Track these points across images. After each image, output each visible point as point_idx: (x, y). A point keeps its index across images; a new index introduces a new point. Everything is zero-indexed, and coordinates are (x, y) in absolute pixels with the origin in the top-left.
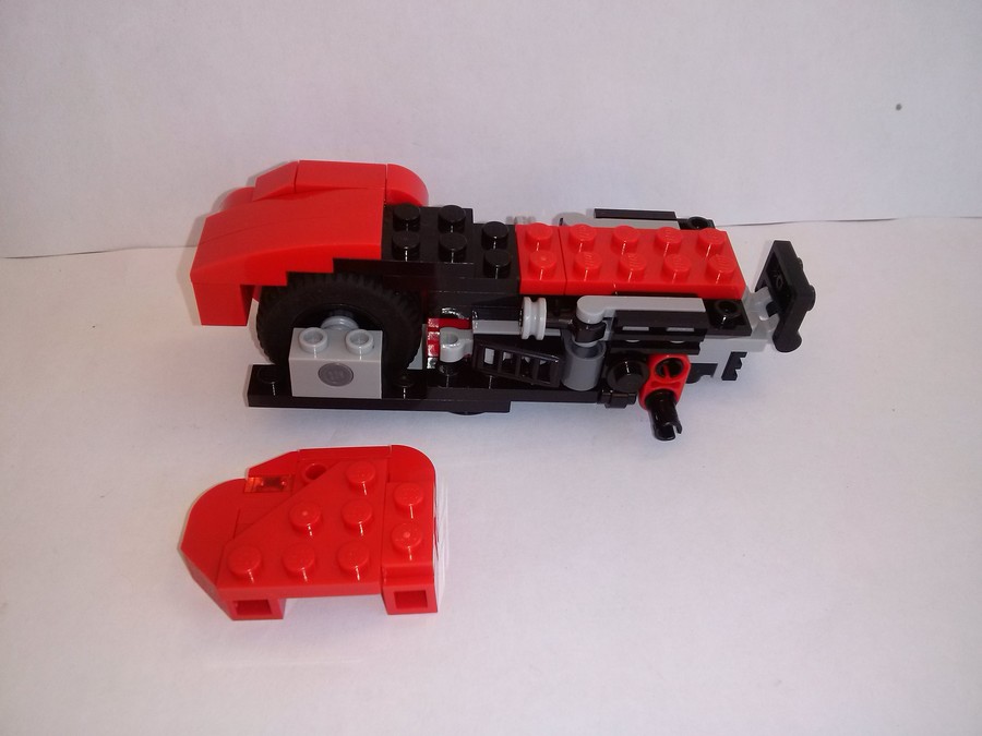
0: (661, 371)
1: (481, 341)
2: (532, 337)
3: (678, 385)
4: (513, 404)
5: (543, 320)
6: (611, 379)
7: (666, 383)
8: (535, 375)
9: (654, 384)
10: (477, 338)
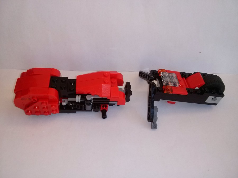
0: (103, 107)
1: (69, 102)
2: (78, 102)
3: (107, 109)
4: (77, 112)
5: (80, 99)
6: (94, 108)
8: (80, 108)
9: (102, 109)
10: (68, 101)
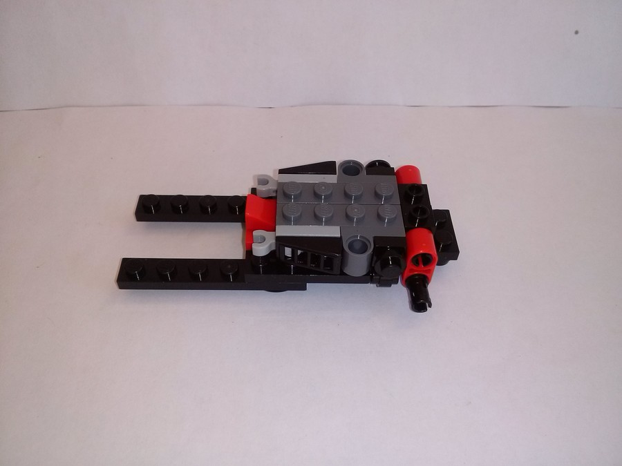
0: (416, 262)
1: (282, 241)
3: (430, 272)
4: (309, 285)
6: (378, 267)
7: (420, 269)
8: (322, 265)
9: (411, 270)
10: (278, 239)
